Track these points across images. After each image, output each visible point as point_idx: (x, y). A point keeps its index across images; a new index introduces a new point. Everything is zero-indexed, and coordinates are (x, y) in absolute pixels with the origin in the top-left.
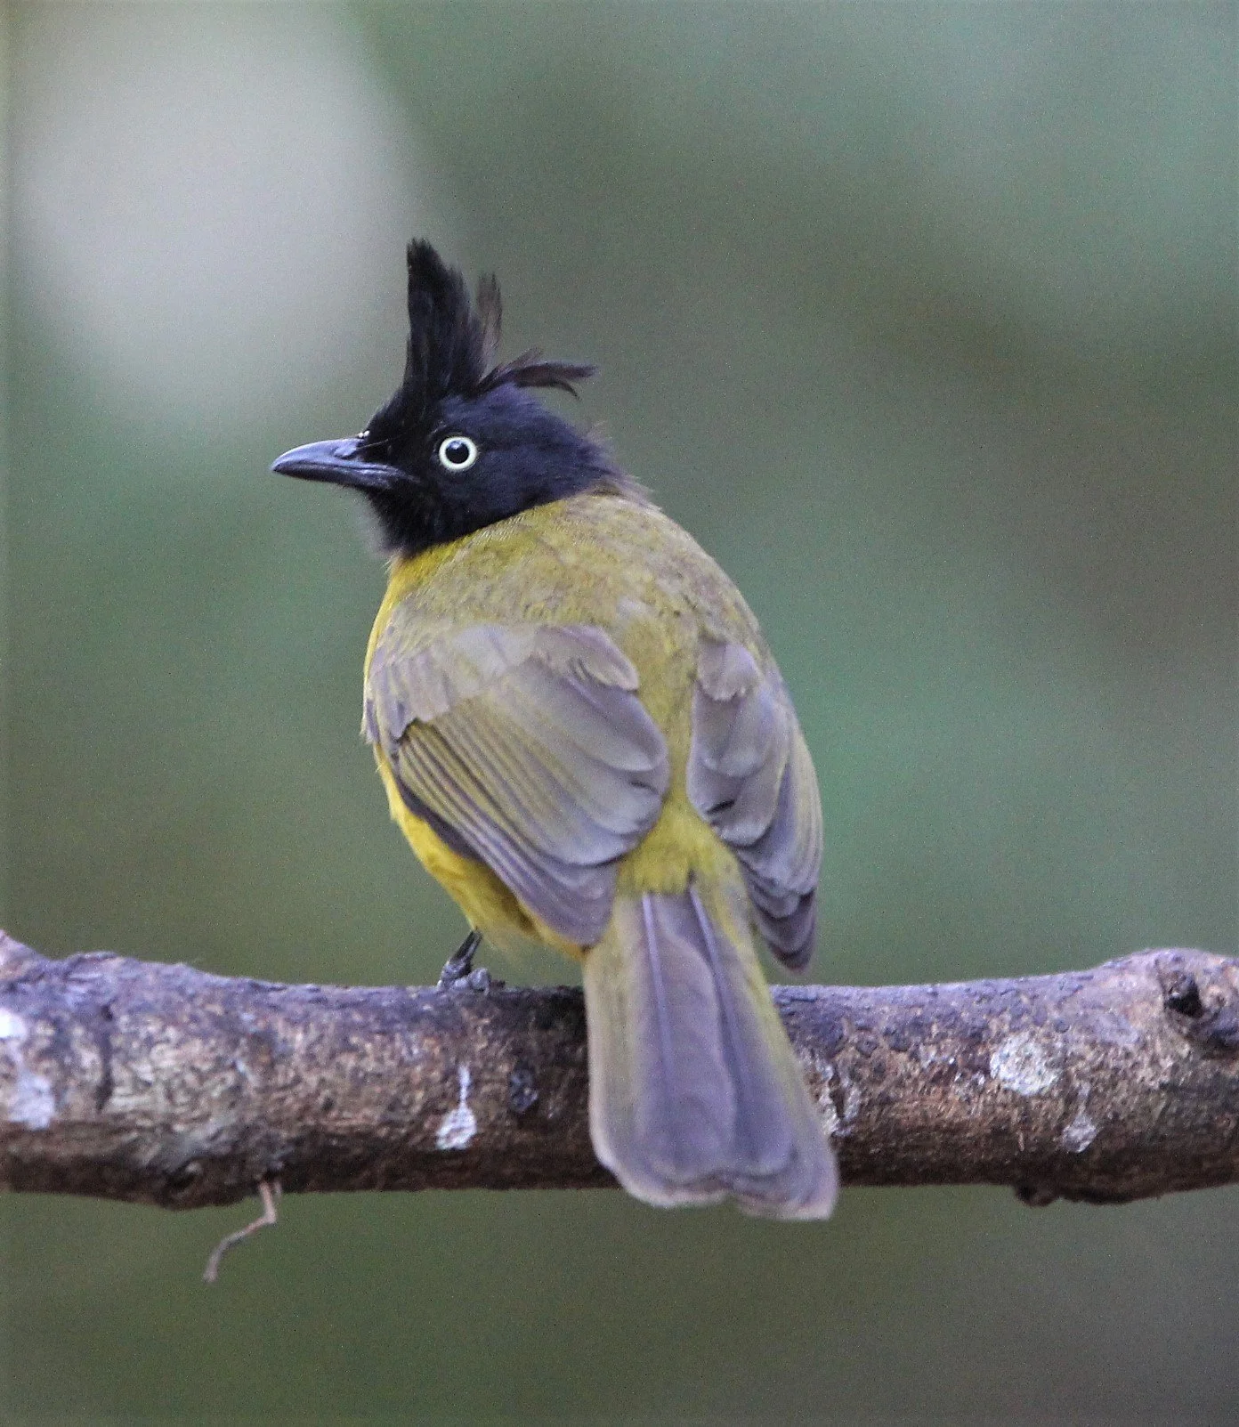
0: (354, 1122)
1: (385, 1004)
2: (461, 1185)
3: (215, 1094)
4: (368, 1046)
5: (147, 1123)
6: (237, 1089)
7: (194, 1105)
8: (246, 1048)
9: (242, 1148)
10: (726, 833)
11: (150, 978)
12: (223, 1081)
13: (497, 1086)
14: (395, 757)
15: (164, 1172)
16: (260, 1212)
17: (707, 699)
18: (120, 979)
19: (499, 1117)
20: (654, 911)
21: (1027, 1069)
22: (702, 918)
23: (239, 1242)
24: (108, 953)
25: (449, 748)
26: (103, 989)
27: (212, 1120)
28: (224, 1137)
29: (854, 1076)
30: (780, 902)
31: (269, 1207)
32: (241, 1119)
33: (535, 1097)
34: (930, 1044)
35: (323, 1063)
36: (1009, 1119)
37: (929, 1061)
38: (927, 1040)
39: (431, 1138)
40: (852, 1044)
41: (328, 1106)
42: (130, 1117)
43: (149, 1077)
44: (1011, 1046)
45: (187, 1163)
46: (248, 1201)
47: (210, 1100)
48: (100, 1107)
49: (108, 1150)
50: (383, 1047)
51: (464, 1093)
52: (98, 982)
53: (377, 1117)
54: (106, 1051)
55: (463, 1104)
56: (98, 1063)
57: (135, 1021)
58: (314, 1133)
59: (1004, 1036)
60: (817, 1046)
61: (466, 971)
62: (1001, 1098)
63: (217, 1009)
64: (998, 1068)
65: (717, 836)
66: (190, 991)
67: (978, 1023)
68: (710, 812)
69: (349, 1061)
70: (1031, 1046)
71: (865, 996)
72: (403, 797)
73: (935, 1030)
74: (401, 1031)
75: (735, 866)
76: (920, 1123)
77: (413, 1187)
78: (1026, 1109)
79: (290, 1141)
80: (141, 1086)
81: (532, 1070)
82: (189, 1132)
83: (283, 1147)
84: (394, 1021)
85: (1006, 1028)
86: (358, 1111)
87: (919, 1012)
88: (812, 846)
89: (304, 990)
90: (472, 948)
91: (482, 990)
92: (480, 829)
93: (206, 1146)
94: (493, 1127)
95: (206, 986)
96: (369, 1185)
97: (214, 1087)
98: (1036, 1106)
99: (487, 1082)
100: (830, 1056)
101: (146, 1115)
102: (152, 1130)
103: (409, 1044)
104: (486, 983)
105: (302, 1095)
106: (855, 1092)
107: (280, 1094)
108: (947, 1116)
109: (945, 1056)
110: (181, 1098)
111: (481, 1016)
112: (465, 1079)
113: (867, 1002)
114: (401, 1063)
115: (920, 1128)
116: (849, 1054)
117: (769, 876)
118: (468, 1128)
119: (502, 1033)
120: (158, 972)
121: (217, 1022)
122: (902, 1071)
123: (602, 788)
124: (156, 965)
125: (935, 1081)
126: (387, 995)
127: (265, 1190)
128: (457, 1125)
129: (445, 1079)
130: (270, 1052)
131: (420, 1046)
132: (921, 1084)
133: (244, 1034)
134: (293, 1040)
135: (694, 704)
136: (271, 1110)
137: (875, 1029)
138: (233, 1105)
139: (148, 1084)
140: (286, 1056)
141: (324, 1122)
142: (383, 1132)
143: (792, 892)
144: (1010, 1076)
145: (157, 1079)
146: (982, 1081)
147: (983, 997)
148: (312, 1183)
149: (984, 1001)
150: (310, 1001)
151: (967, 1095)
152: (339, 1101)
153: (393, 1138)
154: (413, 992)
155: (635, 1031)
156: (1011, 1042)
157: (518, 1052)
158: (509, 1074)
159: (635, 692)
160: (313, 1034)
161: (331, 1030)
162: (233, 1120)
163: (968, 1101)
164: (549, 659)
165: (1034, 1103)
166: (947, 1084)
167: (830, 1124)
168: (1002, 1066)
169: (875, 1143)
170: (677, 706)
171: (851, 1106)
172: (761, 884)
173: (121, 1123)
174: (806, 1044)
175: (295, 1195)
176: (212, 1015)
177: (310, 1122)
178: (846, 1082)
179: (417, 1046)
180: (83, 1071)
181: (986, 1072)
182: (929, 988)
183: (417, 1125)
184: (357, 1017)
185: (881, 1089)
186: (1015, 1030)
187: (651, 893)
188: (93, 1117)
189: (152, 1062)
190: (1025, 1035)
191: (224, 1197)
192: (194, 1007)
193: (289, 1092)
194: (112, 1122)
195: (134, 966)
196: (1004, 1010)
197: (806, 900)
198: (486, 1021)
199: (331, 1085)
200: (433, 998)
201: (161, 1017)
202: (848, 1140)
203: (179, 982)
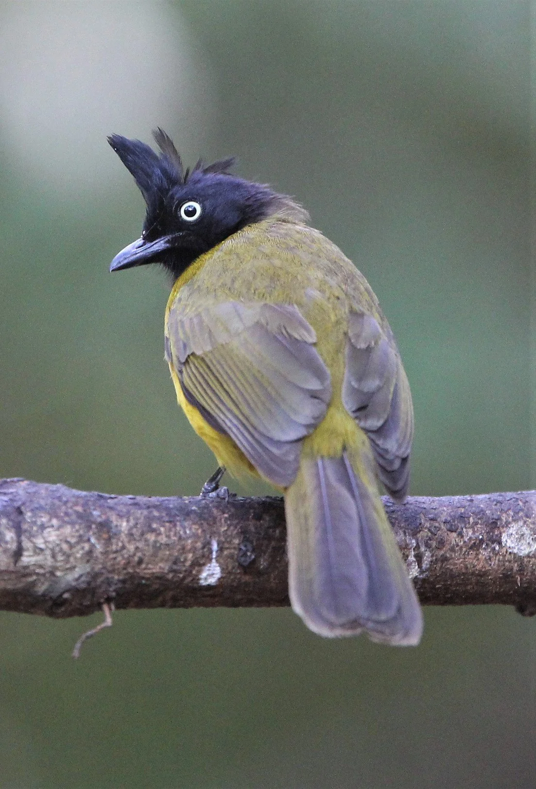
0: (154, 571)
1: (171, 506)
2: (213, 605)
3: (79, 555)
4: (162, 529)
5: (41, 571)
6: (90, 552)
7: (67, 561)
8: (96, 530)
9: (93, 585)
10: (362, 424)
11: (43, 491)
12: (83, 548)
13: (232, 551)
14: (181, 372)
15: (51, 598)
16: (104, 620)
17: (353, 347)
18: (27, 493)
19: (233, 568)
20: (324, 468)
21: (522, 541)
22: (350, 471)
23: (91, 636)
24: (21, 479)
25: (211, 370)
26: (17, 498)
27: (77, 569)
28: (83, 579)
29: (427, 545)
30: (391, 462)
31: (108, 617)
32: (93, 569)
33: (253, 557)
34: (469, 528)
35: (137, 538)
36: (512, 569)
37: (468, 538)
38: (467, 526)
39: (196, 579)
40: (426, 528)
41: (140, 562)
42: (32, 568)
43: (42, 546)
44: (513, 529)
45: (64, 593)
46: (97, 614)
47: (76, 558)
48: (16, 562)
49: (20, 585)
50: (170, 530)
51: (214, 555)
52: (14, 494)
53: (167, 568)
54: (19, 531)
55: (214, 561)
56: (15, 538)
57: (35, 515)
58: (132, 577)
59: (510, 523)
60: (407, 529)
61: (216, 488)
62: (508, 557)
63: (79, 509)
64: (506, 541)
65: (358, 425)
66: (64, 499)
67: (495, 517)
68: (354, 412)
69: (151, 537)
70: (524, 528)
71: (433, 501)
72: (184, 394)
73: (471, 520)
74: (180, 521)
75: (367, 442)
76: (464, 571)
77: (186, 606)
78: (521, 564)
79: (119, 581)
80: (38, 551)
81: (252, 542)
82: (63, 576)
83: (116, 584)
84: (176, 515)
85: (510, 519)
86: (157, 564)
87: (463, 510)
88: (409, 430)
89: (126, 498)
90: (219, 476)
91: (224, 499)
92: (227, 417)
93: (74, 584)
94: (230, 573)
95: (74, 496)
96: (163, 605)
97: (78, 552)
98: (527, 562)
99: (227, 548)
100: (414, 535)
101: (41, 567)
102: (44, 575)
103: (184, 528)
104: (227, 495)
105: (126, 556)
106: (428, 554)
107: (114, 555)
108: (478, 567)
109: (477, 534)
110: (60, 558)
111: (224, 513)
112: (215, 547)
113: (434, 505)
114: (180, 538)
115: (464, 574)
116: (424, 534)
117: (386, 447)
118: (217, 574)
119: (235, 522)
120: (47, 489)
121: (80, 516)
122: (453, 542)
123: (295, 399)
124: (46, 485)
125: (471, 548)
126: (172, 501)
127: (105, 608)
128: (210, 572)
129: (203, 548)
130: (108, 532)
131: (190, 529)
132: (464, 549)
133: (94, 523)
134: (121, 526)
135: (347, 350)
136: (109, 564)
137: (439, 520)
138: (88, 561)
139: (41, 550)
140: (117, 534)
141: (138, 570)
142: (170, 576)
143: (397, 457)
144: (513, 545)
145: (47, 547)
146: (497, 548)
147: (498, 502)
148: (132, 603)
149: (498, 504)
150: (130, 505)
151: (489, 556)
152: (146, 559)
153: (175, 579)
154: (186, 499)
155: (314, 536)
156: (513, 527)
157: (244, 532)
158: (239, 544)
159: (315, 344)
160: (132, 522)
161: (142, 520)
162: (88, 570)
163: (490, 559)
164: (267, 324)
165: (526, 560)
166: (478, 550)
167: (414, 572)
168: (508, 540)
169: (439, 583)
170: (338, 351)
171: (426, 562)
172: (380, 451)
173: (27, 571)
174: (401, 528)
175: (122, 611)
176: (77, 512)
177: (130, 570)
178: (423, 549)
179: (189, 529)
180: (7, 543)
181: (500, 543)
182: (468, 497)
183: (189, 572)
184: (156, 514)
185: (442, 552)
186: (515, 520)
187: (322, 457)
188: (12, 568)
189: (44, 538)
190: (521, 523)
191: (83, 611)
192: (67, 508)
193: (118, 554)
194: (22, 571)
195: (34, 486)
196: (509, 509)
197: (404, 460)
198: (226, 515)
199: (142, 551)
200: (197, 503)
201: (49, 513)
202: (424, 581)
203: (58, 495)
